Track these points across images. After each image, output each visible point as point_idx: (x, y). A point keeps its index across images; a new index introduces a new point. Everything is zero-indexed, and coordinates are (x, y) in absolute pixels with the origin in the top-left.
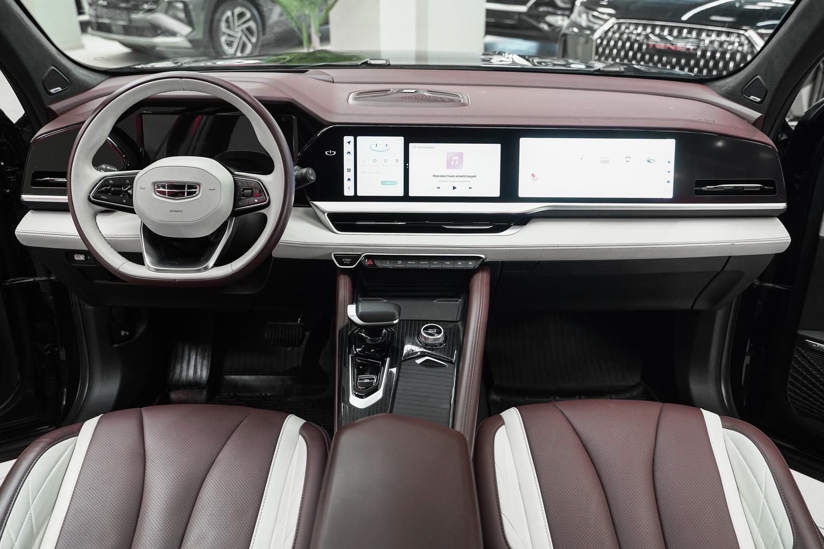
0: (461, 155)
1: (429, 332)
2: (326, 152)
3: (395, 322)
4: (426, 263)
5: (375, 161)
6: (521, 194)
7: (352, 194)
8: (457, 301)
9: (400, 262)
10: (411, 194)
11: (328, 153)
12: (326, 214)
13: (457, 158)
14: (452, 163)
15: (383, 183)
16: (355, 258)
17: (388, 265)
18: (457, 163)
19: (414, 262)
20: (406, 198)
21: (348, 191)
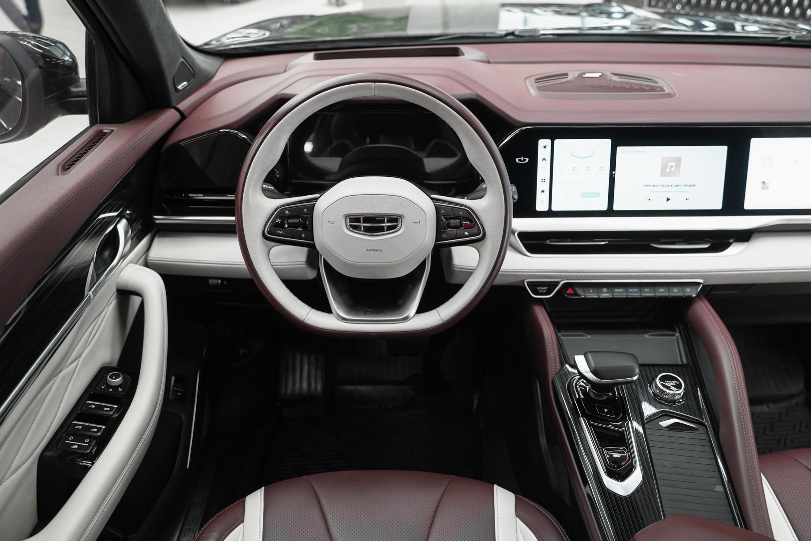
0: (678, 160)
1: (667, 384)
2: (517, 160)
3: (635, 378)
4: (636, 290)
5: (575, 169)
6: (747, 206)
7: (546, 209)
8: (673, 335)
9: (605, 290)
10: (616, 207)
11: (519, 160)
12: (516, 234)
13: (673, 164)
14: (668, 170)
15: (583, 195)
16: (551, 286)
17: (592, 294)
18: (673, 169)
19: (622, 290)
20: (610, 212)
21: (541, 205)
